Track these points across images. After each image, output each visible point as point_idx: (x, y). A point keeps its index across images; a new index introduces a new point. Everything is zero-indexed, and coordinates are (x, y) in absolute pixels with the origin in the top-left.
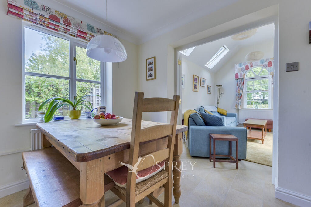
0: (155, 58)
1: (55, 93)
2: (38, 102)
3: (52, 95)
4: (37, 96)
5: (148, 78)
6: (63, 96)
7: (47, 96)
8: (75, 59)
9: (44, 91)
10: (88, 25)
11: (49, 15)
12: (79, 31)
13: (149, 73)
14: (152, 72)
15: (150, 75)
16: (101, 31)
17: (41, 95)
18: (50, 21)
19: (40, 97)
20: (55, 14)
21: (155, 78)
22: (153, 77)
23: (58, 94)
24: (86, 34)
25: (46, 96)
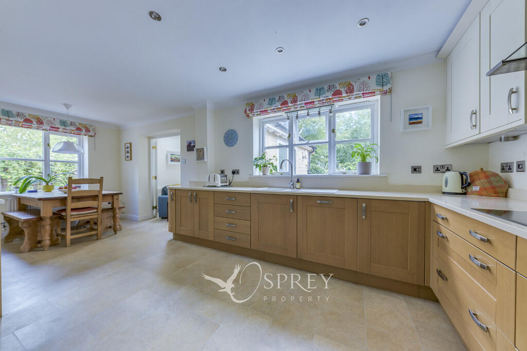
0: (131, 144)
1: (29, 168)
2: (4, 178)
3: (25, 170)
4: (4, 171)
5: (127, 159)
6: (39, 171)
7: (18, 171)
8: (49, 145)
9: (12, 166)
10: (61, 121)
11: (23, 119)
12: (51, 127)
13: (127, 155)
14: (129, 154)
15: (128, 157)
16: (75, 124)
17: (8, 170)
18: (24, 123)
19: (7, 172)
20: (28, 118)
21: (131, 159)
22: (129, 159)
23: (33, 169)
24: (58, 128)
25: (15, 171)
